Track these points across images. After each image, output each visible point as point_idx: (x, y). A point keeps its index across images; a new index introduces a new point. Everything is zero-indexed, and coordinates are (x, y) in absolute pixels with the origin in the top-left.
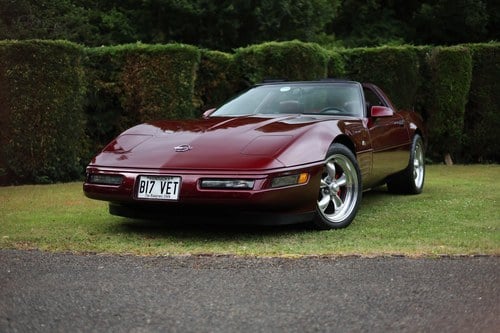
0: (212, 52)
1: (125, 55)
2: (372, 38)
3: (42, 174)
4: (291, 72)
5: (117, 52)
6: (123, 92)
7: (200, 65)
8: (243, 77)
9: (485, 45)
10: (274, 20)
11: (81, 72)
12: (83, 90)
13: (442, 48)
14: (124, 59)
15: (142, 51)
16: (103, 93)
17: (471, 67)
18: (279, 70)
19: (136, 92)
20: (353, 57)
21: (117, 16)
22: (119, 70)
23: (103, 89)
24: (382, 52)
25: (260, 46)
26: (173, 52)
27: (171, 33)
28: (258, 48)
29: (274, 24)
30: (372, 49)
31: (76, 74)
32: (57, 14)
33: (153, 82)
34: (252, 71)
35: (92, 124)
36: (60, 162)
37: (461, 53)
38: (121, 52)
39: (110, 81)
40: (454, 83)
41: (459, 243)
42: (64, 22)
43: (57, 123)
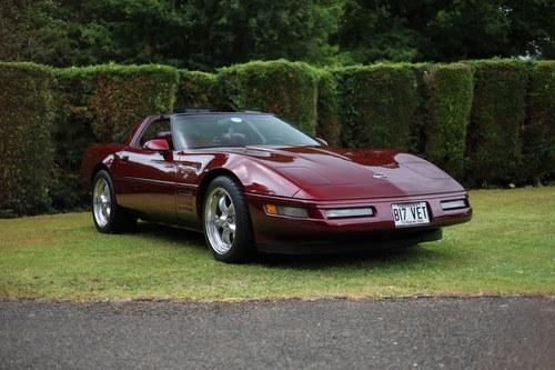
0: (193, 73)
1: (97, 76)
2: (382, 48)
3: (5, 207)
4: (276, 94)
5: (88, 74)
6: (95, 117)
7: (180, 86)
8: (226, 98)
9: (489, 61)
10: (271, 32)
11: (49, 96)
12: (51, 115)
13: (441, 66)
14: (95, 81)
15: (114, 73)
16: (73, 119)
17: (471, 86)
18: (264, 91)
19: (108, 118)
20: (346, 76)
21: (99, 30)
22: (90, 93)
23: (73, 114)
24: (377, 70)
25: (244, 65)
26: (148, 74)
27: (158, 46)
28: (241, 68)
29: (271, 36)
30: (365, 68)
31: (43, 98)
32: (31, 28)
33: (126, 106)
34: (236, 93)
35: (62, 152)
36: (26, 194)
37: (461, 71)
38: (92, 74)
39: (80, 105)
40: (453, 104)
41: (409, 284)
42: (40, 36)
43: (22, 152)
